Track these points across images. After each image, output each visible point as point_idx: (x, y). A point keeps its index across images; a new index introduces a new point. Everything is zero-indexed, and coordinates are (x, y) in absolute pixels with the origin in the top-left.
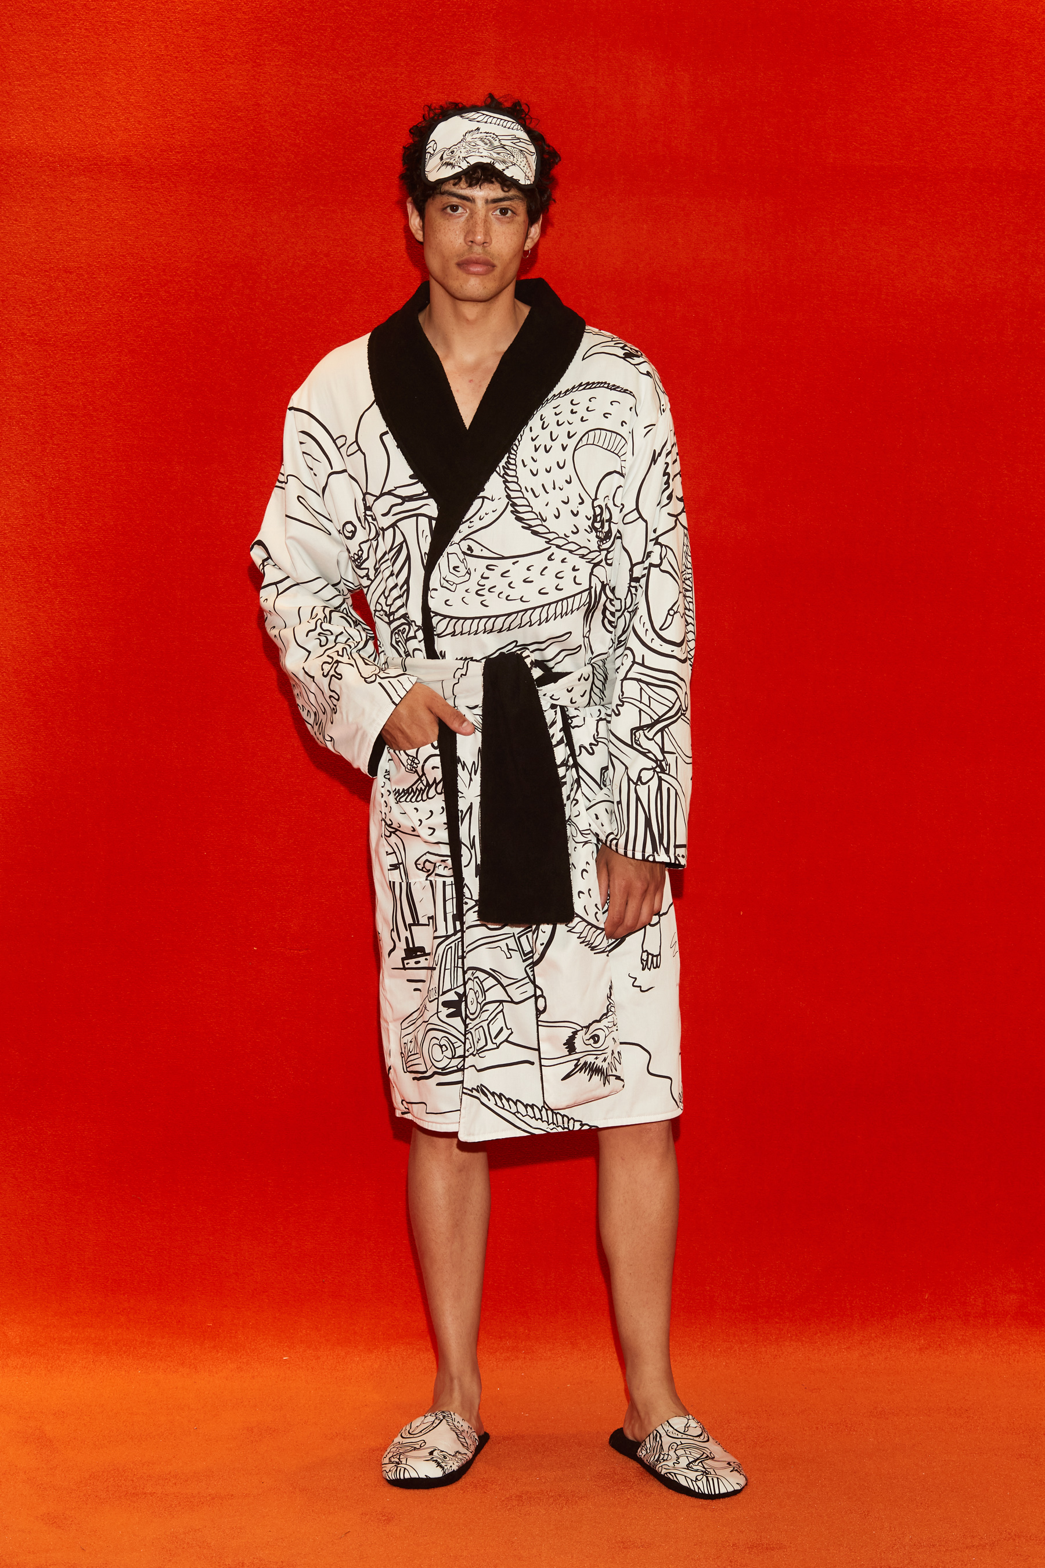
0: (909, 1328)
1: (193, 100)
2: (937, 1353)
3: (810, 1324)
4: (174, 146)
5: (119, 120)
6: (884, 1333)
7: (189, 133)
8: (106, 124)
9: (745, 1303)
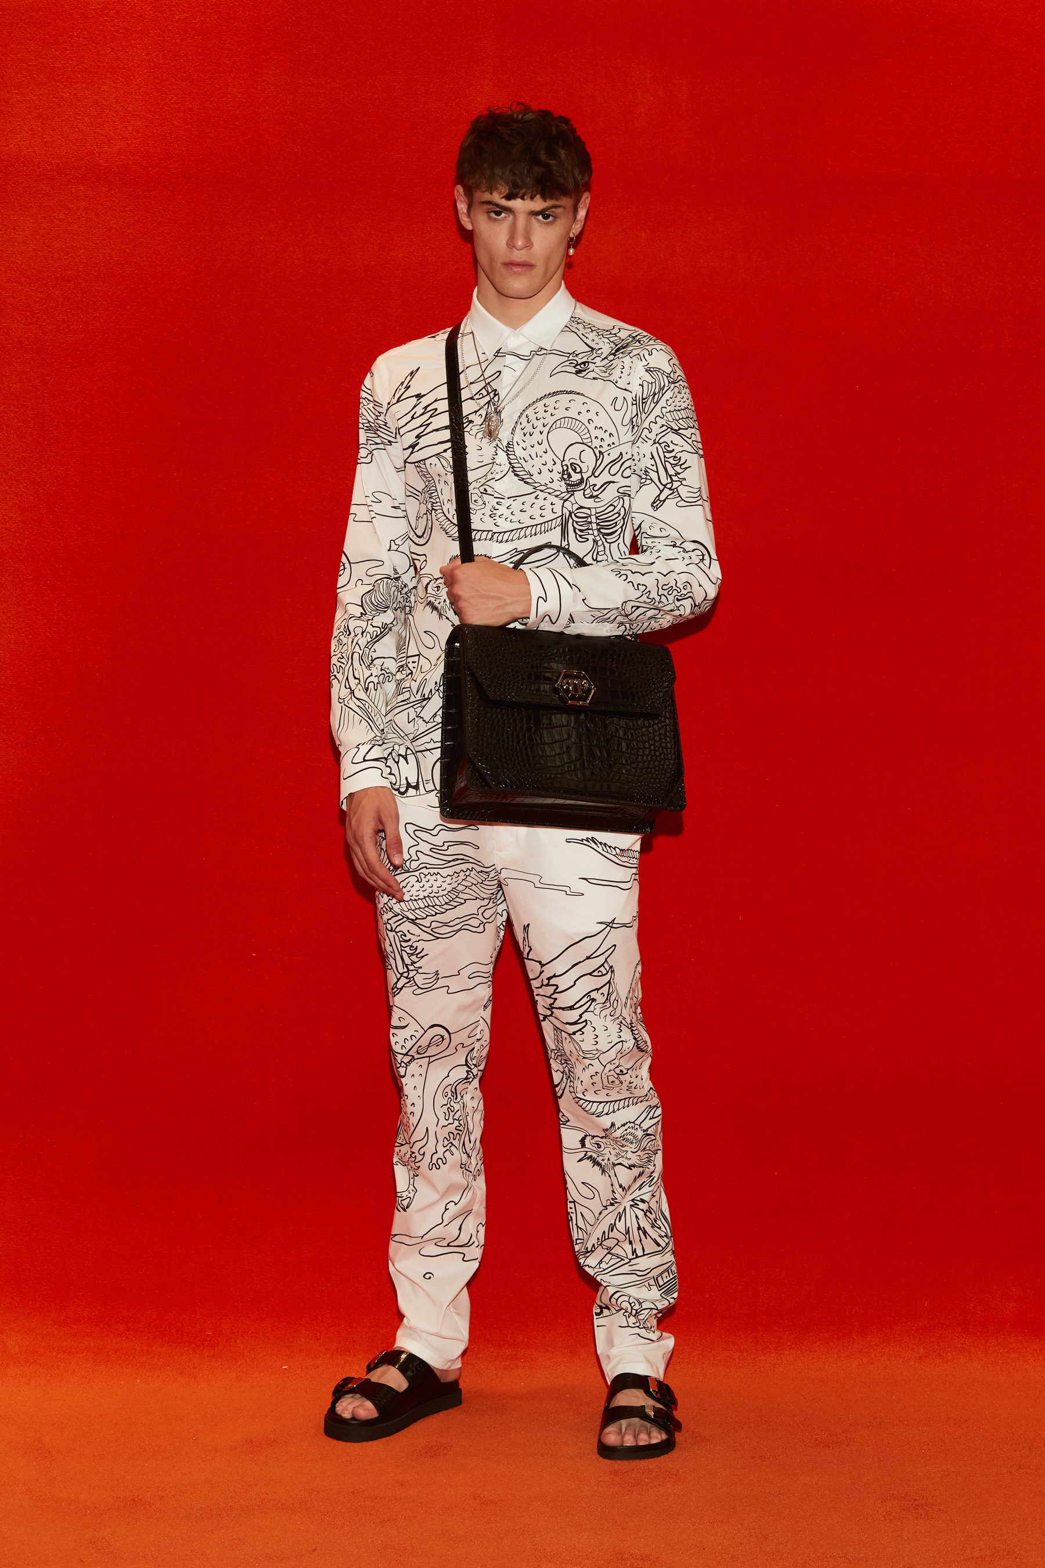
0: (909, 1336)
1: (191, 108)
2: (937, 1362)
3: (809, 1332)
4: (172, 155)
5: (117, 129)
6: (883, 1342)
7: (187, 142)
8: (104, 133)
9: (745, 1312)
